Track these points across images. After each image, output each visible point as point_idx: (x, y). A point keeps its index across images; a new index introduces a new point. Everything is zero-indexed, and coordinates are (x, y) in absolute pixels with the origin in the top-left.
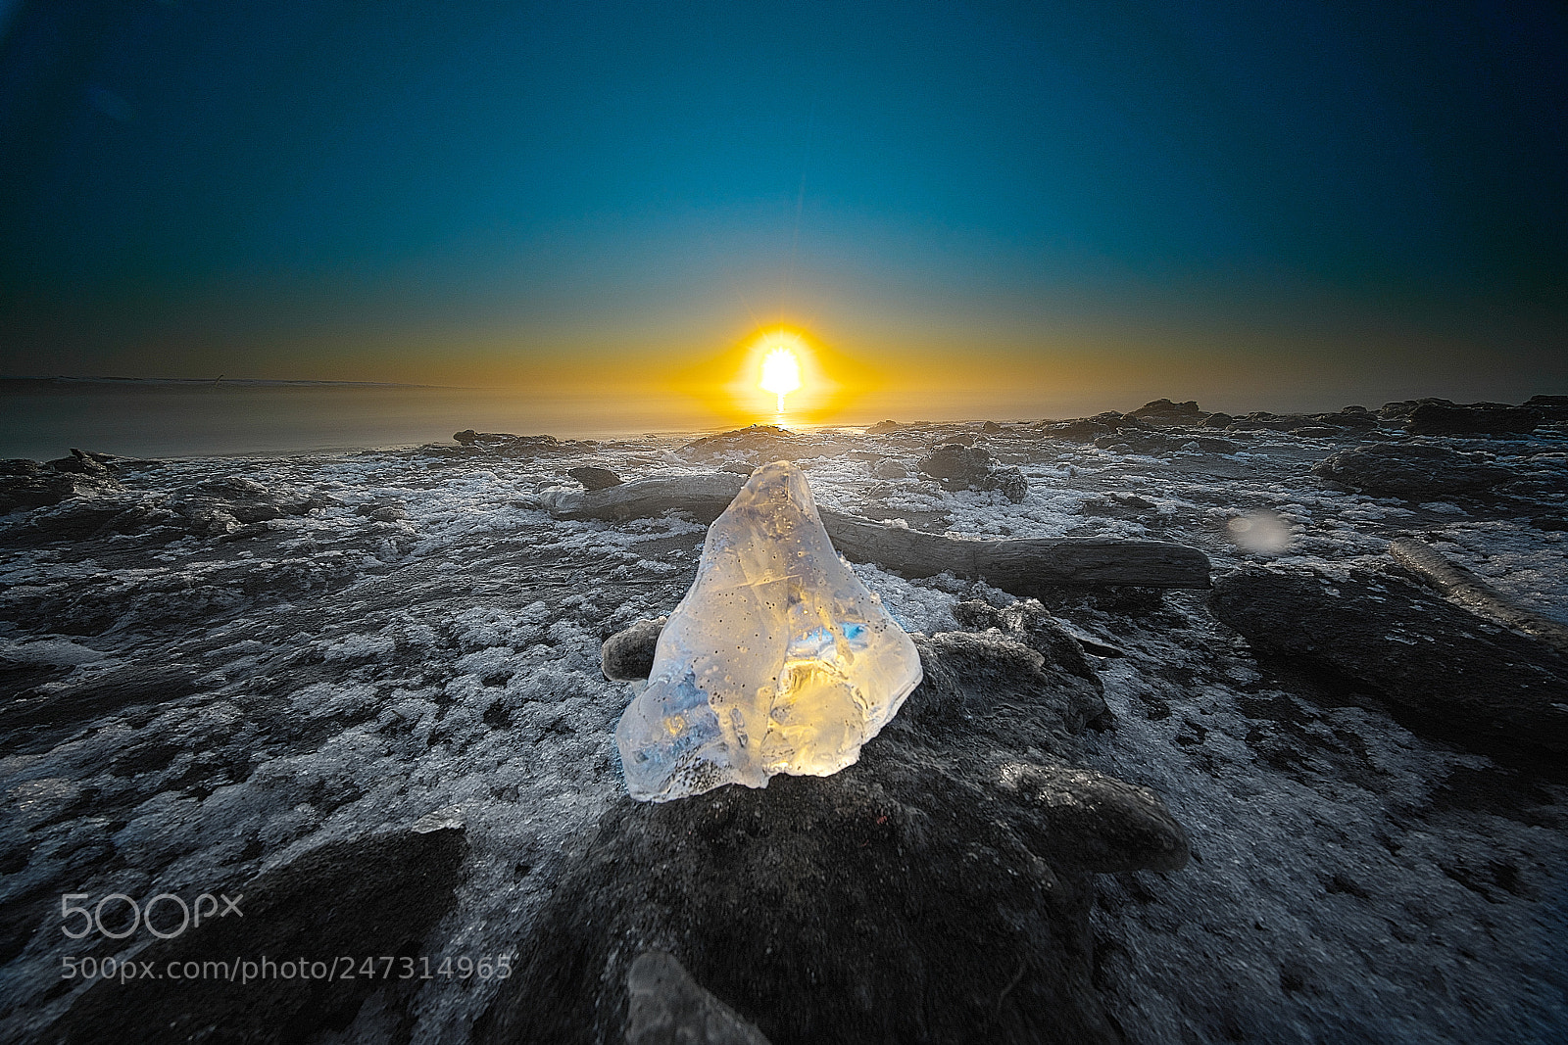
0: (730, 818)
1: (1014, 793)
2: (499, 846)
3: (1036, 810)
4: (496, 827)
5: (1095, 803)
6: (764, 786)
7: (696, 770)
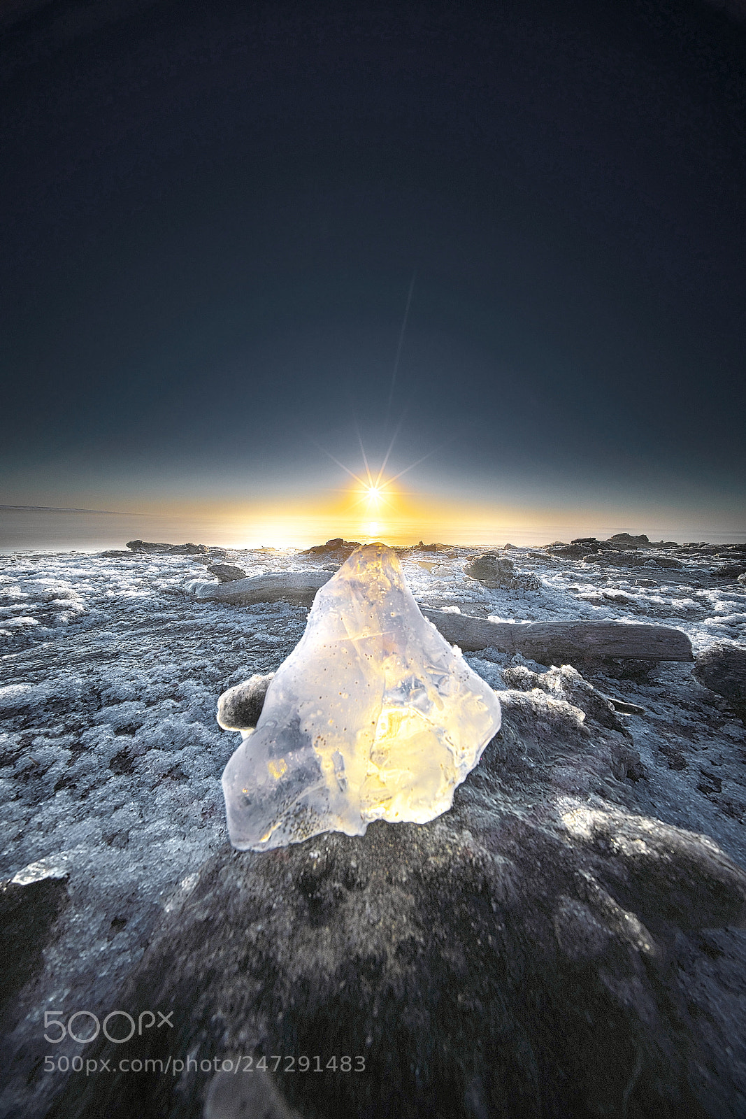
0: (328, 869)
1: (589, 841)
2: (100, 898)
3: (613, 858)
4: (101, 875)
5: (668, 852)
6: (362, 833)
7: (296, 816)
